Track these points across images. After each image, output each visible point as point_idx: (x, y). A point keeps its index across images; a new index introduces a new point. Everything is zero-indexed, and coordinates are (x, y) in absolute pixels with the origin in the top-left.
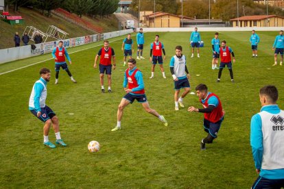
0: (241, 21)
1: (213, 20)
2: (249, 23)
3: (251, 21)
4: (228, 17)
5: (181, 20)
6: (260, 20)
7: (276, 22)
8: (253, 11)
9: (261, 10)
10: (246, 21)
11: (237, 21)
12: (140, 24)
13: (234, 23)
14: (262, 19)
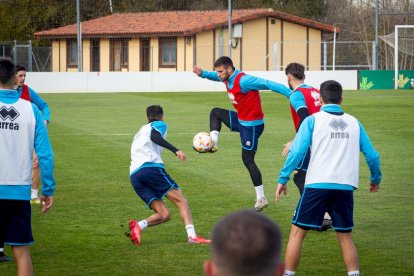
0: (95, 42)
2: (134, 50)
3: (145, 41)
4: (25, 21)
6: (191, 37)
10: (120, 41)
13: (58, 53)
14: (204, 31)
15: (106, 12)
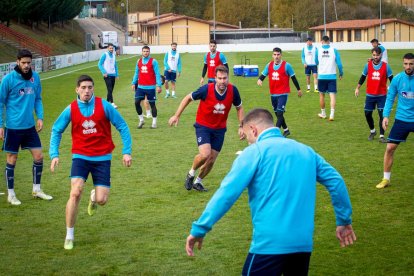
0: (331, 31)
1: (276, 29)
2: (345, 34)
3: (349, 31)
4: (305, 24)
5: (213, 29)
6: (366, 29)
7: (397, 33)
8: (354, 12)
9: (368, 9)
10: (340, 31)
11: (322, 31)
12: (130, 39)
13: (318, 36)
14: (371, 27)
15: (335, 20)
